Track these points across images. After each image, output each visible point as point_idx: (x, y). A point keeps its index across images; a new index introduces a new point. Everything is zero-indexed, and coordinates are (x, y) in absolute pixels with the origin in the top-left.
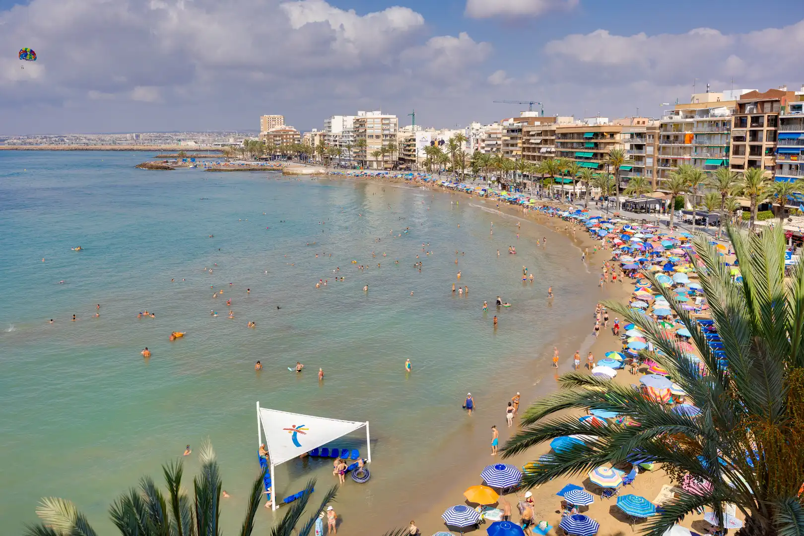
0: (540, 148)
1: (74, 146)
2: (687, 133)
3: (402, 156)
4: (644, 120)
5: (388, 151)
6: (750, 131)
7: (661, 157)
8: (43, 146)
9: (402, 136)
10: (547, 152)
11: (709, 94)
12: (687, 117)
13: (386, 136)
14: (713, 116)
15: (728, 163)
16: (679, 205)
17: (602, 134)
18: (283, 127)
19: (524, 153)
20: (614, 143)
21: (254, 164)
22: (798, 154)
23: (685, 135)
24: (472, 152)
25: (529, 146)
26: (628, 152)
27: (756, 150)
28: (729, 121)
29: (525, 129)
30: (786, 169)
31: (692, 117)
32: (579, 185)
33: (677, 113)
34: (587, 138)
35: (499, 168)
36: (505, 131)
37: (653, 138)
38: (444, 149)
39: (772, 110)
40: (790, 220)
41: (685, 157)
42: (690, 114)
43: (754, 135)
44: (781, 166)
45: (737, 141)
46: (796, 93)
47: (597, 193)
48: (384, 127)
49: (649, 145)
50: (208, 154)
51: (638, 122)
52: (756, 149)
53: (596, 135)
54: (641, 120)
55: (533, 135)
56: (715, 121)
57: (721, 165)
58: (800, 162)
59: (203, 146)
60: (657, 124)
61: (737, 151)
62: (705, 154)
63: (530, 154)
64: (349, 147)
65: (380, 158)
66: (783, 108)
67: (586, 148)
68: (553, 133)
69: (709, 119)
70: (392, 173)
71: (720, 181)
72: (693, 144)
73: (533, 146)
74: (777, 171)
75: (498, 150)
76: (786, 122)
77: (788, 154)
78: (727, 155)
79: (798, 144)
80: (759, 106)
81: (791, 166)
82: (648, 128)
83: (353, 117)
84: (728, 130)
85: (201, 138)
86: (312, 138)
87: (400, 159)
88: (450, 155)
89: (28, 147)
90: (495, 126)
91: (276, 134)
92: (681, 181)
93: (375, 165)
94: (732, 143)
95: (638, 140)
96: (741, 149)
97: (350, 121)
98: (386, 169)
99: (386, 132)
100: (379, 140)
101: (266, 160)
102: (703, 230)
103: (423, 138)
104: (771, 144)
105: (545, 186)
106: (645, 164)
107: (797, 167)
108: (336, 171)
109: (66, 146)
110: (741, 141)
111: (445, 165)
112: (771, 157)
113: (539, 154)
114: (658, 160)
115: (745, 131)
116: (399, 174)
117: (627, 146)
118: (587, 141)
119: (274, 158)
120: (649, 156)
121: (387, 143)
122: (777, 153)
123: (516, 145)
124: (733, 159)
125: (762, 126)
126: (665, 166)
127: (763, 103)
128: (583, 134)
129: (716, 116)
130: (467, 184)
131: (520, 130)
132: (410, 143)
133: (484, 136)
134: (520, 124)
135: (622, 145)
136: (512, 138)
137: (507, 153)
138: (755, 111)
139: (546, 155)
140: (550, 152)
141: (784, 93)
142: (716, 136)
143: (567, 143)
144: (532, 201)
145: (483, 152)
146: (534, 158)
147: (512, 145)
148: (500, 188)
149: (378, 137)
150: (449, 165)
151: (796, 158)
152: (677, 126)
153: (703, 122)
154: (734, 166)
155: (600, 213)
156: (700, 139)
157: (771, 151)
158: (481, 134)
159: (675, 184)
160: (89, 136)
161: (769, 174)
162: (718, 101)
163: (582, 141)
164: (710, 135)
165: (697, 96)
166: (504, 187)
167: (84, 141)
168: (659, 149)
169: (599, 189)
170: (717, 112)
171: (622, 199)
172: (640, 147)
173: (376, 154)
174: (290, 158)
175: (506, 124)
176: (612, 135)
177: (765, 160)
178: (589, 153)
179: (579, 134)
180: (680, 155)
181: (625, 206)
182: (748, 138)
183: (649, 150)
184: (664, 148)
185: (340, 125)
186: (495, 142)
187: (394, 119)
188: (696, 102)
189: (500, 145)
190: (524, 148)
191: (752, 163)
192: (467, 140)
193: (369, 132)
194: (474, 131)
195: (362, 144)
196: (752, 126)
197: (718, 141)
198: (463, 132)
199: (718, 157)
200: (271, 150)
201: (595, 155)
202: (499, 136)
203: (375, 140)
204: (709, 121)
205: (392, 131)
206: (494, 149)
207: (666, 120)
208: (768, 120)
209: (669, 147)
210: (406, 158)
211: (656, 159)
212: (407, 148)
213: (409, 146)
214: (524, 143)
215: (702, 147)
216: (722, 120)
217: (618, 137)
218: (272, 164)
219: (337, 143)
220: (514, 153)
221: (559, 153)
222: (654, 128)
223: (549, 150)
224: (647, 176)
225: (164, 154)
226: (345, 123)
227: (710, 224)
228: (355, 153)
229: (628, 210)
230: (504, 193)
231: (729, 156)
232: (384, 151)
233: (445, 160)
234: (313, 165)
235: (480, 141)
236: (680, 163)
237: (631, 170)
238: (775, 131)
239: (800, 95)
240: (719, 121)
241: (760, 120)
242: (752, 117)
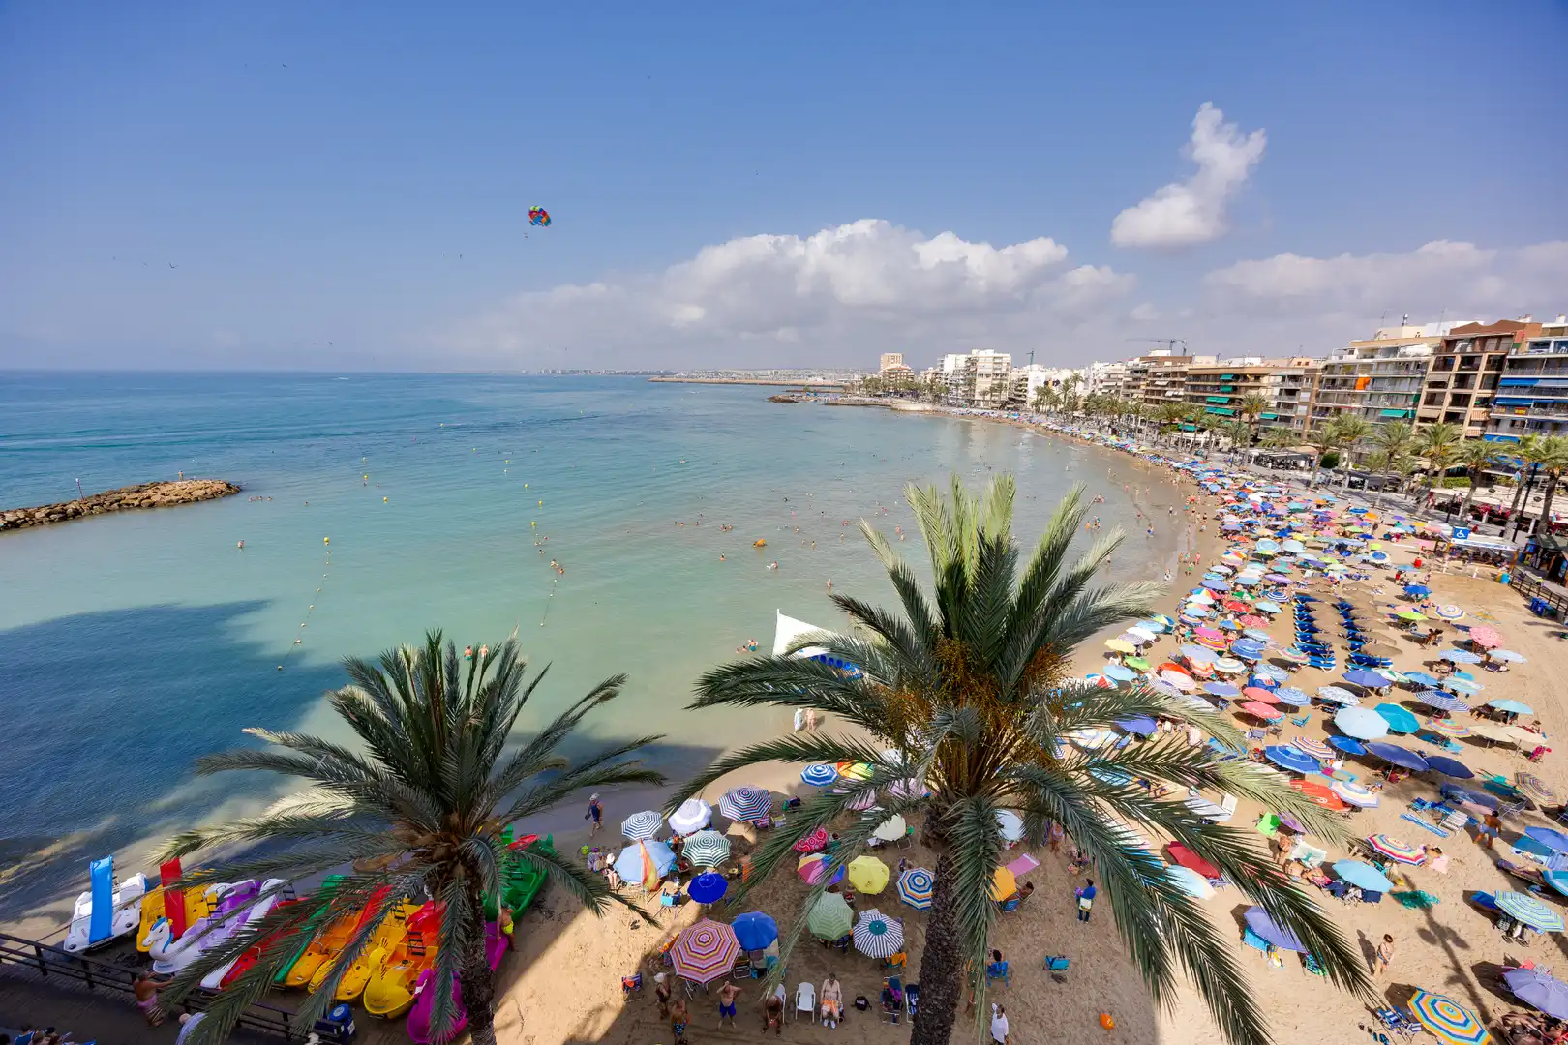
0: (1166, 391)
1: (724, 380)
2: (1360, 376)
3: (1013, 396)
4: (1307, 360)
5: (996, 391)
6: (1457, 375)
7: (1321, 405)
8: (701, 379)
9: (1015, 375)
10: (1174, 396)
11: (1405, 328)
12: (1365, 357)
13: (997, 375)
14: (1404, 355)
15: (1414, 415)
16: (1329, 462)
17: (1245, 378)
18: (899, 365)
19: (1147, 396)
20: (1259, 387)
21: (868, 399)
22: (1529, 407)
23: (1357, 379)
24: (1086, 394)
25: (1153, 388)
26: (1276, 397)
27: (1460, 400)
28: (1426, 363)
29: (1151, 370)
30: (1505, 426)
31: (1373, 357)
32: (1206, 434)
33: (1352, 352)
34: (1224, 381)
35: (1113, 412)
36: (1128, 372)
37: (1311, 381)
38: (1056, 390)
39: (1497, 349)
40: (1492, 491)
41: (1353, 405)
42: (1372, 353)
43: (1462, 381)
44: (1498, 422)
45: (1434, 387)
46: (1544, 326)
47: (1227, 444)
48: (996, 366)
49: (1305, 390)
50: (831, 389)
51: (1299, 363)
52: (1462, 398)
53: (1237, 377)
54: (1303, 361)
55: (1160, 377)
56: (1405, 362)
57: (1404, 417)
58: (1529, 417)
59: (828, 382)
60: (1321, 365)
61: (1431, 400)
62: (1383, 403)
63: (1153, 397)
64: (957, 386)
65: (988, 397)
66: (1517, 346)
67: (1223, 393)
68: (1183, 374)
69: (1397, 358)
70: (997, 413)
71: (1389, 436)
72: (1369, 390)
73: (1159, 388)
74: (1489, 427)
75: (1117, 392)
76: (1518, 364)
77: (1510, 407)
78: (1415, 405)
79: (1531, 393)
80: (1477, 343)
81: (1513, 423)
82: (1306, 370)
83: (965, 356)
84: (1423, 373)
85: (829, 375)
86: (924, 377)
87: (1010, 399)
88: (1062, 396)
89: (691, 380)
90: (1118, 366)
91: (891, 372)
92: (1335, 434)
93: (982, 406)
94: (1426, 389)
95: (1291, 384)
96: (1437, 398)
97: (963, 358)
98: (992, 409)
99: (998, 372)
100: (990, 379)
101: (879, 396)
102: (1358, 494)
103: (1036, 376)
104: (1487, 393)
105: (1165, 432)
106: (1295, 413)
107: (1523, 423)
108: (942, 409)
109: (717, 380)
110: (1440, 387)
111: (1056, 406)
112: (1484, 410)
113: (1164, 398)
114: (1315, 409)
115: (1449, 376)
116: (1004, 414)
117: (1276, 391)
118: (1223, 384)
119: (887, 394)
120: (1302, 404)
121: (996, 382)
122: (1495, 404)
123: (1139, 387)
124: (1423, 410)
125: (1477, 369)
126: (1323, 416)
127: (1486, 338)
128: (1220, 375)
129: (1407, 356)
130: (1075, 427)
131: (1146, 371)
132: (1021, 384)
133: (1103, 377)
134: (1147, 365)
135: (1269, 391)
136: (1135, 380)
137: (1127, 395)
138: (1469, 350)
139: (1172, 399)
140: (1180, 396)
141: (1524, 326)
142: (1404, 382)
143: (1199, 386)
144: (1143, 448)
145: (1100, 393)
146: (1157, 401)
147: (1134, 387)
148: (1110, 432)
149: (988, 376)
150: (1060, 407)
151: (1524, 412)
152: (1349, 368)
153: (1387, 363)
154: (1423, 420)
155: (1221, 467)
156: (1378, 384)
157: (1484, 402)
158: (1100, 375)
159: (1325, 437)
160: (739, 372)
161: (1476, 430)
162: (1418, 336)
163: (1217, 384)
164: (1394, 380)
165: (1384, 330)
166: (1114, 432)
167: (734, 376)
168: (1318, 395)
169: (1229, 440)
170: (1411, 351)
171: (1255, 452)
172: (1292, 392)
173: (984, 393)
174: (902, 396)
175: (1130, 364)
176: (1258, 377)
177: (1473, 412)
178: (1224, 398)
179: (1215, 376)
180: (1346, 403)
181: (1258, 460)
182: (1452, 383)
183: (1304, 396)
184: (1326, 394)
185: (952, 364)
186: (1114, 384)
187: (1007, 358)
188: (1384, 338)
189: (1120, 387)
190: (1147, 392)
191: (1451, 417)
192: (1086, 381)
193: (979, 371)
194: (1094, 371)
195: (971, 383)
196: (1460, 369)
197: (1404, 388)
198: (1082, 373)
199: (1404, 406)
200: (885, 387)
201: (1232, 401)
202: (1120, 377)
203: (985, 379)
204: (1396, 362)
205: (1004, 370)
206: (1113, 391)
207: (1334, 360)
208: (1488, 361)
209: (1334, 394)
210: (1018, 398)
211: (1311, 407)
212: (1019, 388)
213: (1021, 386)
214: (1148, 385)
215: (1380, 395)
216: (1416, 362)
217: (1265, 381)
218: (885, 400)
219: (948, 382)
220: (1135, 396)
221: (1188, 398)
222: (1316, 370)
223: (1176, 393)
224: (1296, 427)
225: (793, 388)
226: (958, 362)
227: (1370, 488)
228: (964, 391)
229: (1261, 465)
230: (1114, 437)
231: (1417, 407)
232: (992, 390)
233: (1056, 401)
234: (923, 402)
235: (1097, 382)
236: (1345, 412)
237: (1275, 420)
238: (1498, 376)
239: (1551, 328)
240: (1411, 362)
241: (1476, 362)
242: (1462, 358)
